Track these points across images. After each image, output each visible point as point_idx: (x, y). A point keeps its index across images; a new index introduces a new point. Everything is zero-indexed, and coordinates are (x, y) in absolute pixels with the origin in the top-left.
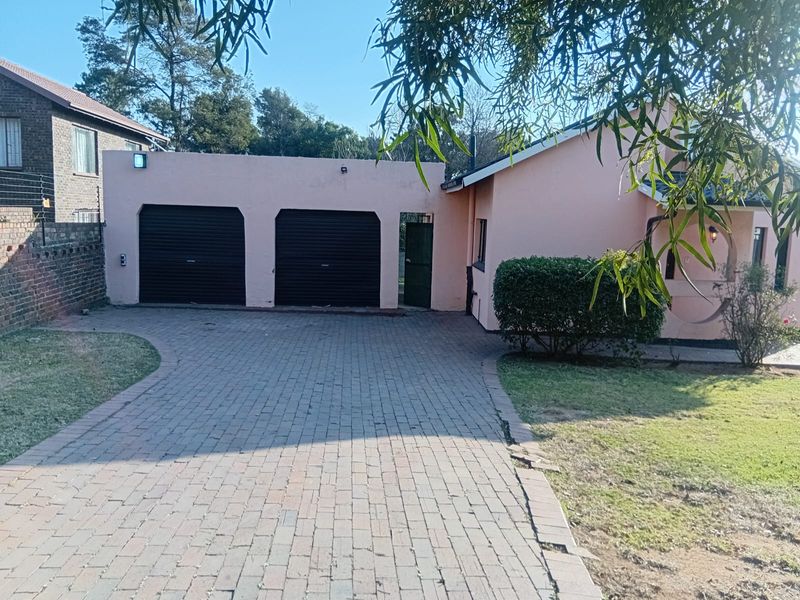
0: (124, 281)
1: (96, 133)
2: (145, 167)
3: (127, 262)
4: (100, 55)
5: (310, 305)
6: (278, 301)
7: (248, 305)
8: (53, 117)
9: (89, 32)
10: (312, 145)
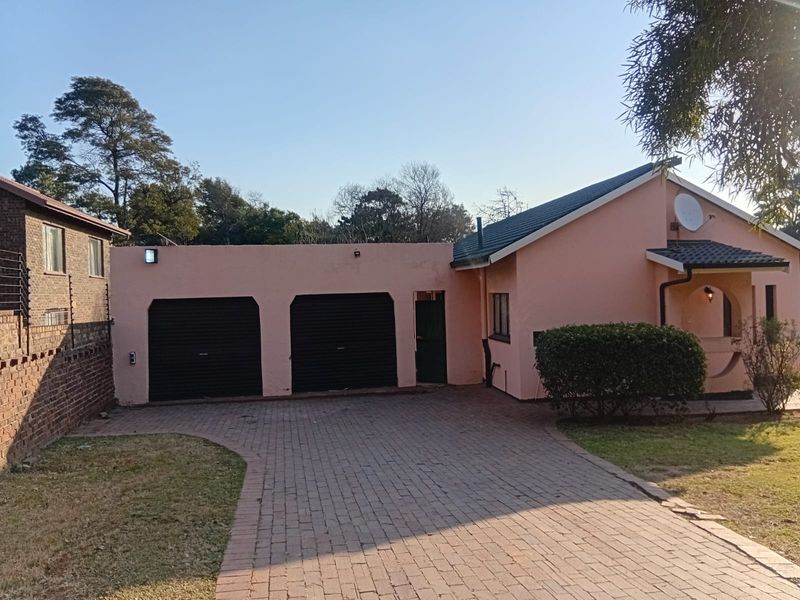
0: (133, 381)
1: (63, 231)
2: (156, 261)
3: (137, 360)
4: (41, 152)
5: (326, 389)
6: (295, 389)
7: (265, 394)
8: (26, 217)
9: (28, 129)
10: (258, 232)
